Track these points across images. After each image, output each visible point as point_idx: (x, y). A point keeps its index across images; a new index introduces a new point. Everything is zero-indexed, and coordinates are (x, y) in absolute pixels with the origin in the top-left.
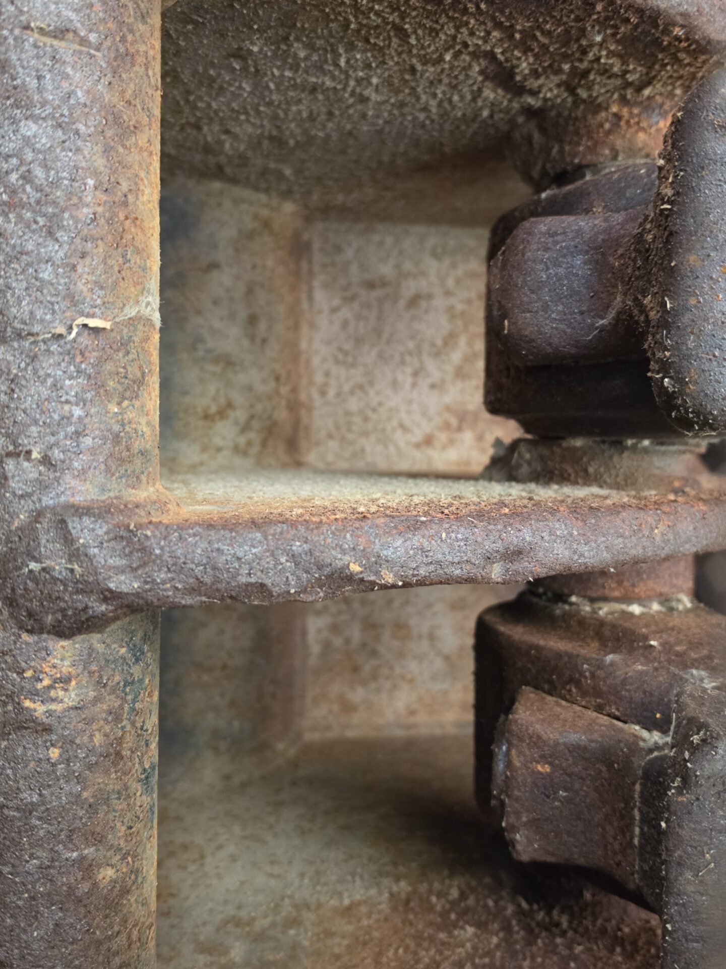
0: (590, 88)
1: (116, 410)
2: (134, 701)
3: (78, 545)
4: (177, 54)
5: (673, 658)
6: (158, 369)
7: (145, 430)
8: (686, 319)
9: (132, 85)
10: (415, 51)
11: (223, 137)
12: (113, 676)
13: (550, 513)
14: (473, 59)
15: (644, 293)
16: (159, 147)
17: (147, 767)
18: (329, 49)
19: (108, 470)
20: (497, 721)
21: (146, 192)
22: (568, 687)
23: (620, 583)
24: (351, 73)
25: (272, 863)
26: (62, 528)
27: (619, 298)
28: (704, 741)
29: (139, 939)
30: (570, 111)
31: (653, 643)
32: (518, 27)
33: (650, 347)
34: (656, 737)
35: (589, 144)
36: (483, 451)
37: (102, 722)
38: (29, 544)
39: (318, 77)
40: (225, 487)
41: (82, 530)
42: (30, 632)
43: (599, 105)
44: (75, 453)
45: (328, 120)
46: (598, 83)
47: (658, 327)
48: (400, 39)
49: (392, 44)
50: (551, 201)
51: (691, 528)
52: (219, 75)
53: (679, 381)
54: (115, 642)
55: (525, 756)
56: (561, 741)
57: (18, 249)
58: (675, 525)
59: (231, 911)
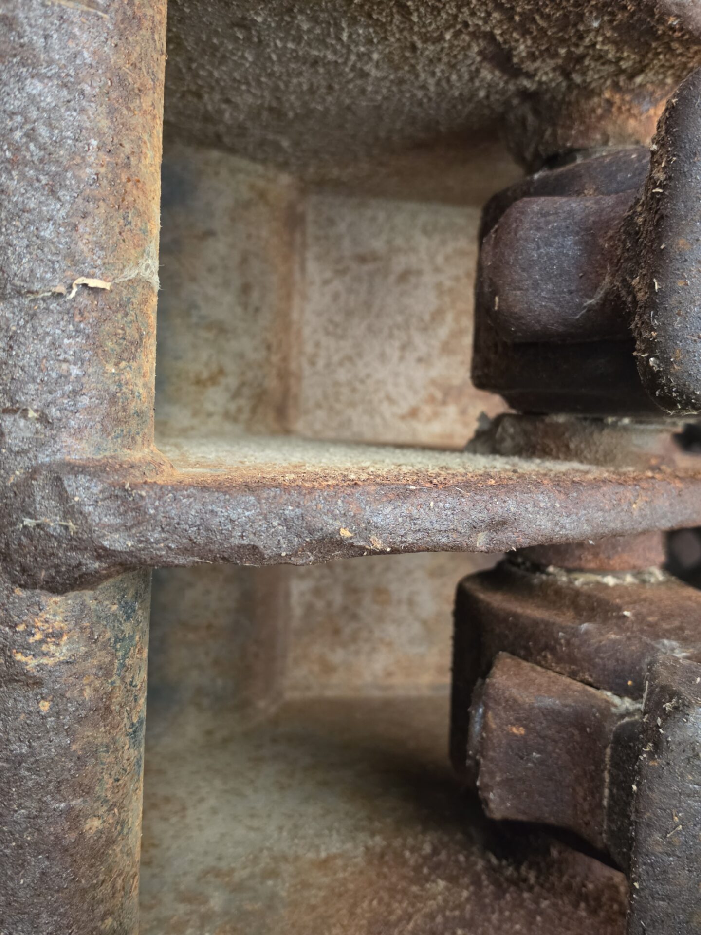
0: (584, 74)
1: (113, 371)
2: (124, 657)
3: (73, 503)
4: (181, 21)
5: (645, 628)
6: (155, 332)
7: (141, 391)
8: (673, 301)
9: (138, 48)
10: (416, 29)
11: (224, 106)
12: (104, 632)
13: (535, 485)
14: (472, 40)
15: (632, 274)
16: (162, 111)
17: (135, 721)
18: (332, 22)
19: (104, 430)
20: (474, 684)
21: (149, 156)
22: (543, 654)
23: (596, 555)
24: (352, 47)
25: (252, 816)
26: (57, 486)
27: (607, 279)
28: (676, 708)
29: (124, 888)
30: (564, 95)
31: (626, 613)
32: (519, 10)
33: (636, 327)
34: (627, 703)
35: (582, 128)
36: (466, 424)
37: (92, 677)
38: (24, 501)
39: (320, 51)
40: (217, 451)
41: (77, 488)
42: (23, 587)
43: (592, 91)
44: (72, 411)
45: (328, 94)
46: (593, 69)
47: (645, 307)
48: (403, 16)
49: (395, 21)
50: (543, 181)
51: (667, 504)
52: (222, 44)
53: (665, 360)
54: (107, 599)
55: (501, 719)
56: (536, 705)
57: (20, 206)
58: (652, 501)
59: (210, 861)
